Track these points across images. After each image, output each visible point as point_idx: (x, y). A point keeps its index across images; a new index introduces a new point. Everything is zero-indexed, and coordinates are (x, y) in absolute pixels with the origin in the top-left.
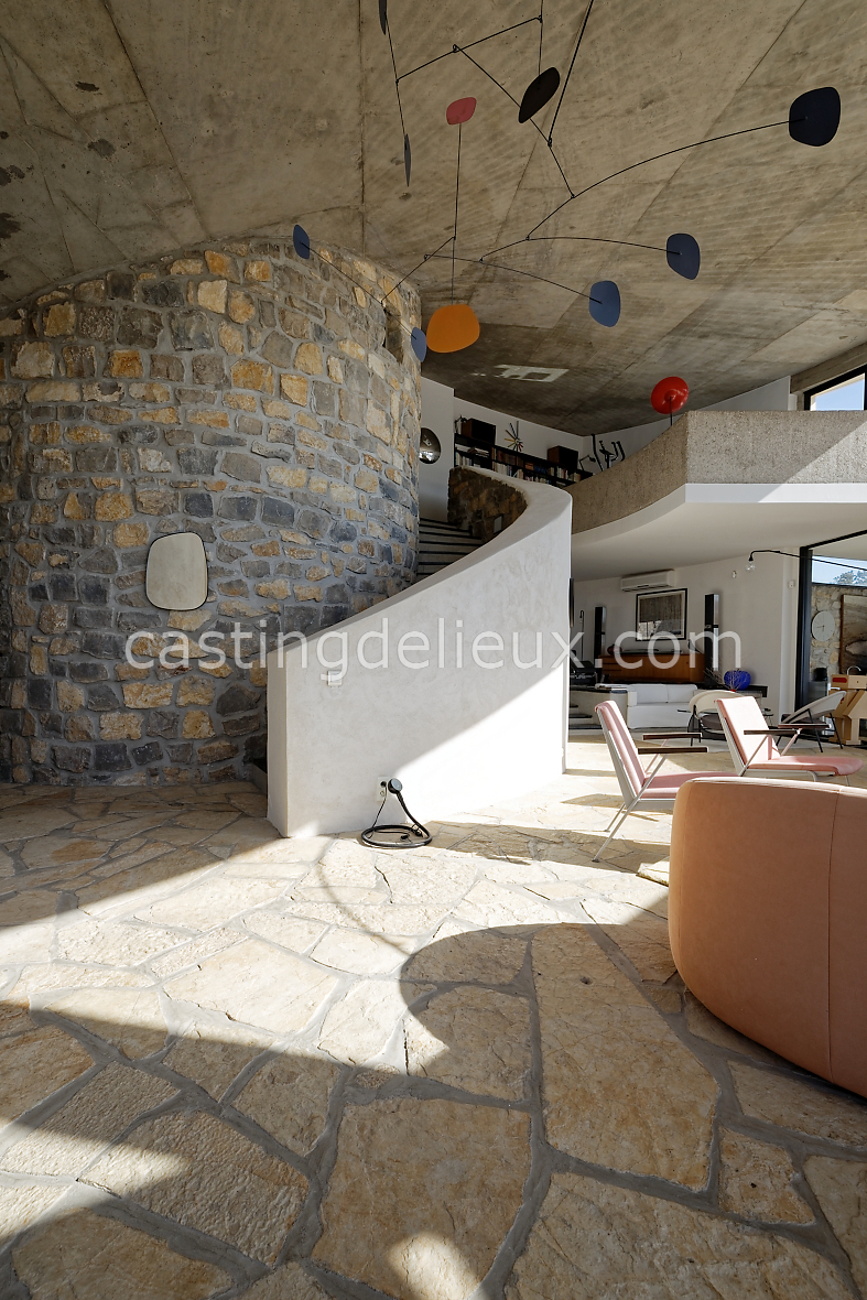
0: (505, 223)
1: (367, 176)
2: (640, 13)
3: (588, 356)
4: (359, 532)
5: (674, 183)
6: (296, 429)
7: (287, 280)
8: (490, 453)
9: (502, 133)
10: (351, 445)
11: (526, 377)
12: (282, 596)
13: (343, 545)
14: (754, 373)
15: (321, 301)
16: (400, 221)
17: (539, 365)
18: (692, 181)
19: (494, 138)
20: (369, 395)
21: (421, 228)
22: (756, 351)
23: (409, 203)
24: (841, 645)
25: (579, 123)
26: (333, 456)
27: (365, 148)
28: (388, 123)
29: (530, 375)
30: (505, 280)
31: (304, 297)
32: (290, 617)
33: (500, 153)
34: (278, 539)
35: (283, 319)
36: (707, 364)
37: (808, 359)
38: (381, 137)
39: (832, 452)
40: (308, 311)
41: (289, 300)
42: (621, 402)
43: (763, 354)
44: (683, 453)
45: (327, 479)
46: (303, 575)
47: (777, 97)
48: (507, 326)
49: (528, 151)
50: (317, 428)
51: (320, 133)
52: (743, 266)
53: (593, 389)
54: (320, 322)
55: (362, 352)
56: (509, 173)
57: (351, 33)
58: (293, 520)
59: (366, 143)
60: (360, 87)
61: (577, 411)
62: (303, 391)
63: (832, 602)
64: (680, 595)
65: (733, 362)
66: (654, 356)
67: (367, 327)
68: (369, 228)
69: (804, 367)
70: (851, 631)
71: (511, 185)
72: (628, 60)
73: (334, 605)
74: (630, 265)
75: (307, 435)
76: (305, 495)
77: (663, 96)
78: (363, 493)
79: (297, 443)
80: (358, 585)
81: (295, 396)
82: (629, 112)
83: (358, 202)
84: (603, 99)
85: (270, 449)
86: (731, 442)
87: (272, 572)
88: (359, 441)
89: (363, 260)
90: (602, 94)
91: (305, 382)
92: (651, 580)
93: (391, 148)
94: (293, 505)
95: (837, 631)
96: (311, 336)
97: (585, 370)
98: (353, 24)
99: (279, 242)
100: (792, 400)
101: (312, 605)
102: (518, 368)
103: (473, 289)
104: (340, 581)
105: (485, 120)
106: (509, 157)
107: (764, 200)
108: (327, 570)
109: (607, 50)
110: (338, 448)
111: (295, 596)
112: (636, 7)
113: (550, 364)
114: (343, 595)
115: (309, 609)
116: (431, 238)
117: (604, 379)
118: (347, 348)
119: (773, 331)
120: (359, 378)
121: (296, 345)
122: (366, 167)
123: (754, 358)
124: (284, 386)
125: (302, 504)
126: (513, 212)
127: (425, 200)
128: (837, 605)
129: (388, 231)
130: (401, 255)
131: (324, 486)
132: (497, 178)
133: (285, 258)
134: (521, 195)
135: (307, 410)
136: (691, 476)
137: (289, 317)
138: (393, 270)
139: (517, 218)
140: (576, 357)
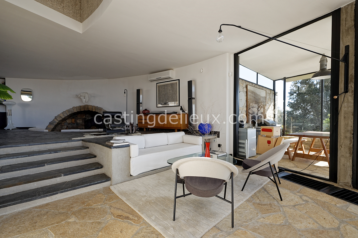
24: (247, 109)
63: (243, 88)
64: (176, 83)
92: (163, 75)
95: (245, 102)
128: (245, 90)
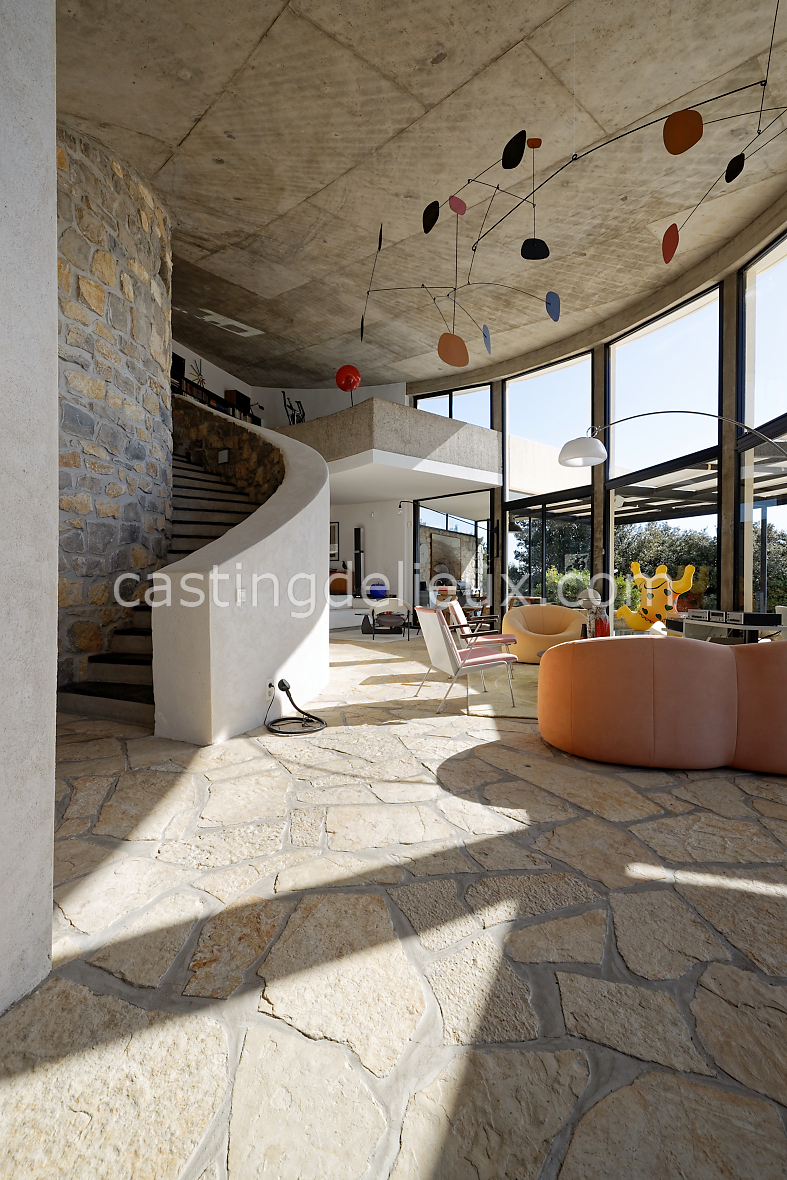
0: (281, 217)
1: (196, 130)
2: (431, 149)
3: (286, 328)
4: (148, 453)
5: (398, 246)
6: (95, 337)
7: (83, 178)
8: (181, 383)
9: (318, 162)
10: (140, 365)
11: (225, 327)
12: (84, 512)
13: (135, 463)
14: (388, 374)
15: (114, 214)
16: (202, 175)
17: (242, 322)
18: (408, 249)
19: (311, 161)
20: (152, 321)
21: (215, 188)
22: (394, 361)
23: (219, 167)
24: (431, 566)
25: (367, 184)
26: (126, 373)
27: (209, 112)
28: (240, 107)
29: (229, 327)
30: (254, 252)
31: (100, 201)
32: (93, 533)
33: (308, 173)
34: (79, 450)
35: (81, 217)
36: (363, 360)
37: (419, 376)
38: (229, 113)
39: (447, 443)
40: (103, 218)
41: (86, 199)
42: (294, 368)
43: (396, 365)
44: (370, 427)
45: (122, 395)
46: (103, 491)
47: (467, 230)
48: (232, 284)
49: (327, 182)
50: (113, 342)
51: (179, 79)
52: (409, 309)
53: (278, 353)
54: (115, 235)
55: (146, 276)
56: (306, 188)
57: (255, 35)
58: (92, 433)
59: (213, 109)
60: (236, 71)
61: (256, 365)
62: (100, 300)
63: (427, 538)
65: (379, 364)
66: (332, 344)
67: (149, 252)
68: (169, 166)
69: (414, 380)
70: (435, 557)
71: (302, 196)
72: (412, 168)
73: (129, 523)
74: (347, 281)
75: (106, 346)
76: (104, 408)
77: (417, 198)
78: (148, 415)
79: (96, 353)
80: (146, 504)
81: (93, 303)
82: (397, 195)
83: (175, 143)
84: (387, 180)
85: (70, 353)
86: (397, 425)
87: (74, 484)
88: (146, 363)
89: (145, 185)
90: (388, 177)
91: (102, 291)
93: (231, 124)
94: (92, 416)
95: (429, 557)
96: (106, 245)
97: (279, 338)
98: (260, 32)
99: (75, 134)
100: (407, 399)
101: (111, 521)
102: (222, 318)
103: (224, 247)
104: (134, 500)
105: (312, 148)
106: (313, 179)
107: (437, 278)
108: (124, 488)
109: (404, 156)
110: (130, 366)
111: (97, 512)
112: (431, 145)
113: (253, 324)
114: (137, 513)
115: (108, 526)
116: (218, 198)
117: (289, 348)
118: (136, 267)
119: (407, 353)
120: (145, 301)
121: (93, 250)
122: (200, 124)
123: (390, 365)
124: (83, 289)
125: (101, 417)
126: (292, 212)
127: (233, 172)
128: (429, 540)
129: (186, 176)
130: (183, 198)
131: (119, 402)
132: (295, 186)
133: (81, 154)
134: (305, 205)
135: (102, 320)
136: (376, 443)
137: (87, 219)
138: (165, 205)
139: (292, 218)
140: (276, 326)
